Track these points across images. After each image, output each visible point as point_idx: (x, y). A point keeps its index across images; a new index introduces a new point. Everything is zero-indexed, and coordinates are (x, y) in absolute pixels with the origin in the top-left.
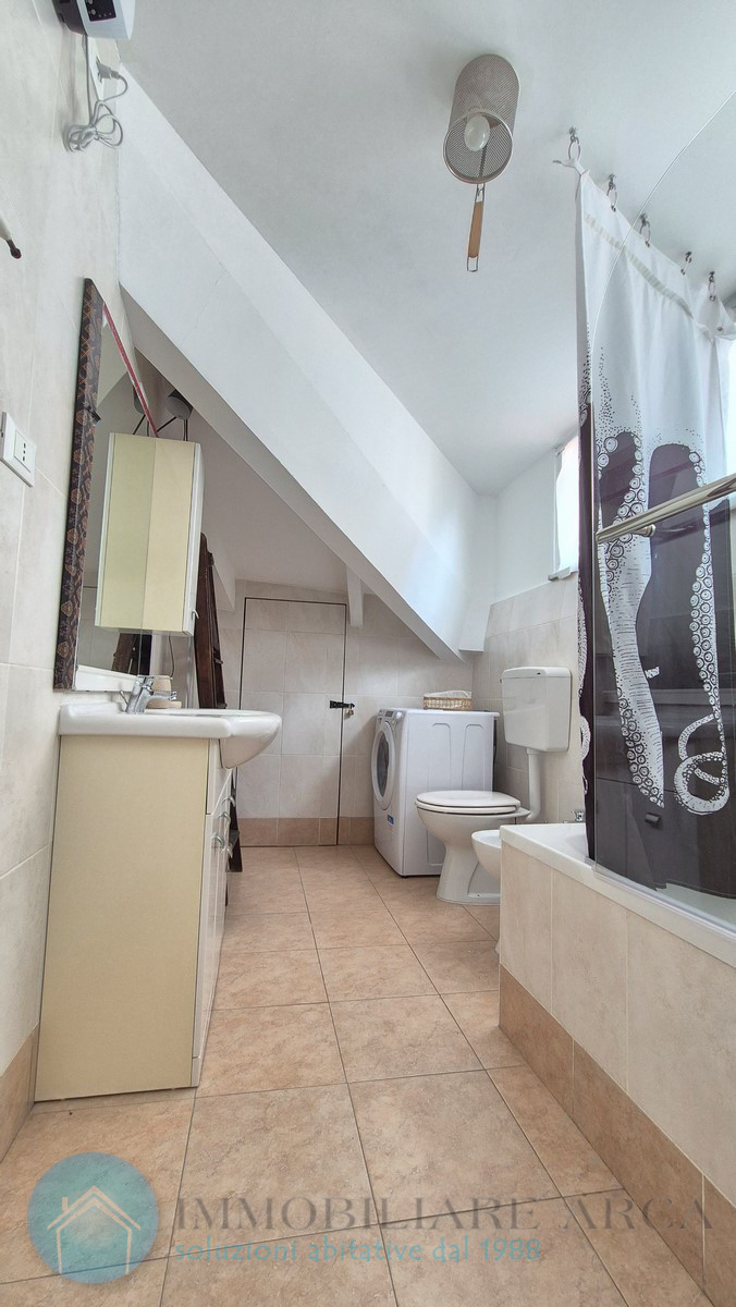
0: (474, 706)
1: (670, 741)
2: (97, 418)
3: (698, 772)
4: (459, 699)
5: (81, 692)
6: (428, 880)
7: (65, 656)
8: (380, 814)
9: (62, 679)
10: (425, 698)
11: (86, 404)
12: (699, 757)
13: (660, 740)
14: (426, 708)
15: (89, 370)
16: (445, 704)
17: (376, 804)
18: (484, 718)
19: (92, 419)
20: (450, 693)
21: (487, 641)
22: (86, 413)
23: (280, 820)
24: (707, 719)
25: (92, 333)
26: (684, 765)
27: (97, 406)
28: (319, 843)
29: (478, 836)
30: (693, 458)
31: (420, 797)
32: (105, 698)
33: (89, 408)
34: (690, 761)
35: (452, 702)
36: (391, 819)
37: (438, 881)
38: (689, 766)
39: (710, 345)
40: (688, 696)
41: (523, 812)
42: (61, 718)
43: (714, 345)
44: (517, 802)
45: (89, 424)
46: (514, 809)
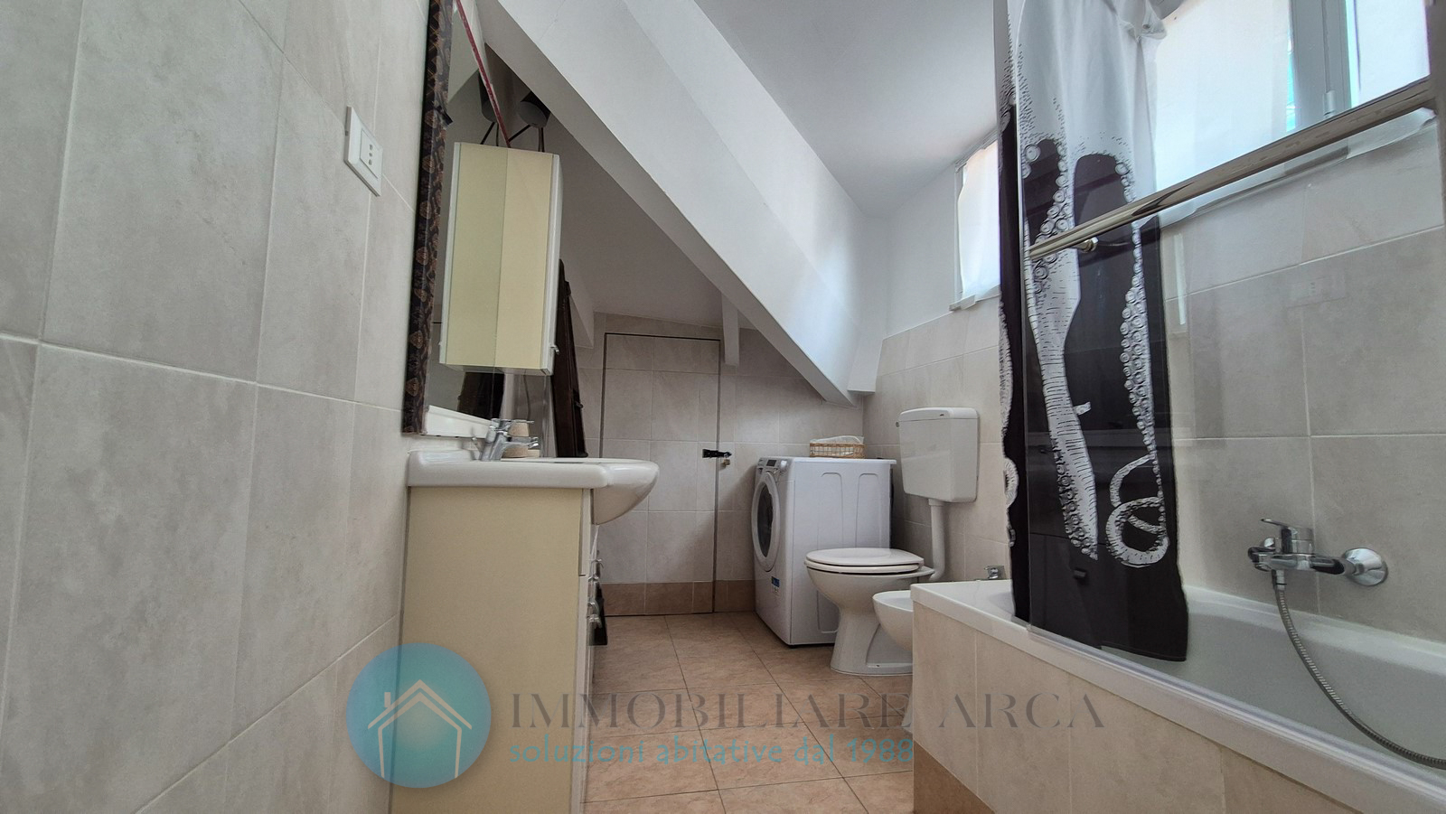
0: (867, 452)
1: (1102, 486)
2: (448, 120)
3: (1133, 519)
4: (849, 446)
5: (431, 437)
6: (820, 650)
7: (415, 394)
8: (763, 577)
9: (411, 422)
10: (812, 445)
11: (436, 103)
12: (1133, 503)
13: (1092, 483)
14: (812, 456)
15: (439, 64)
16: (834, 450)
17: (757, 565)
18: (880, 466)
19: (442, 121)
20: (839, 439)
21: (879, 381)
22: (435, 113)
23: (649, 585)
24: (1142, 461)
25: (441, 22)
26: (1117, 512)
27: (447, 107)
28: (693, 611)
29: (881, 598)
30: (1120, 169)
31: (810, 556)
32: (455, 445)
33: (439, 109)
34: (1123, 508)
35: (842, 449)
36: (776, 582)
37: (832, 651)
38: (1123, 513)
39: (1135, 45)
40: (1120, 438)
41: (927, 571)
42: (411, 466)
43: (1139, 45)
44: (919, 559)
45: (439, 126)
46: (915, 567)
